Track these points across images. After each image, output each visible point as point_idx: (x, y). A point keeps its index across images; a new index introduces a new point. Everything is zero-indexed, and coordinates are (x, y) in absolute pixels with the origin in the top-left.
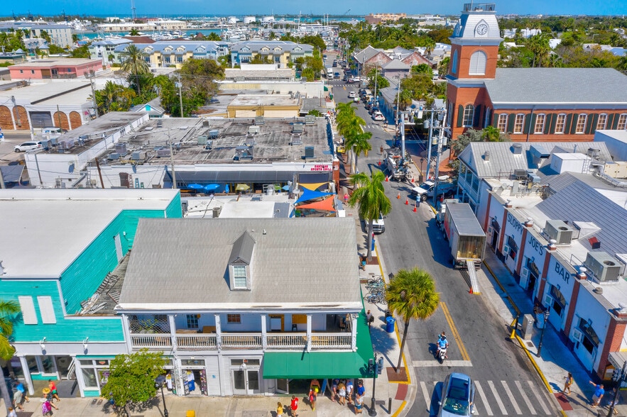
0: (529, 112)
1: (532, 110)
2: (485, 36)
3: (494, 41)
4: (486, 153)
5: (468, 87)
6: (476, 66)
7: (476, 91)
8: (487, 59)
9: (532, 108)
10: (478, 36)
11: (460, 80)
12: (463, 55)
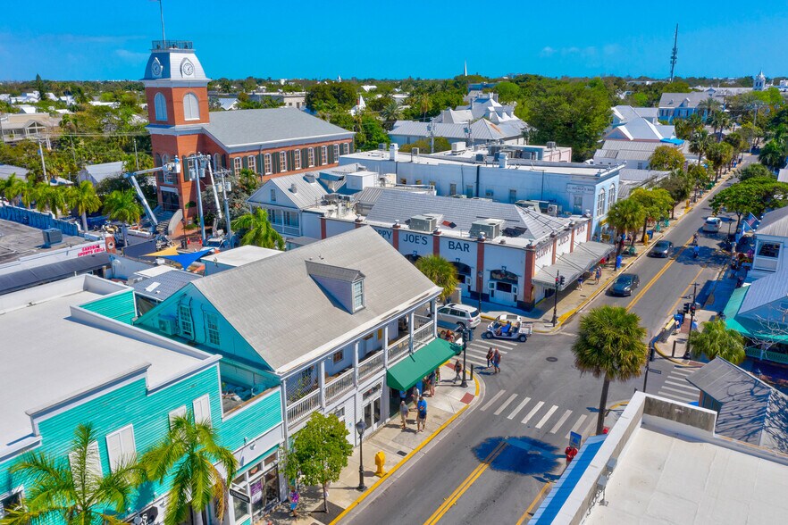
0: (258, 153)
1: (259, 150)
2: (192, 77)
3: (201, 82)
4: (292, 185)
5: (187, 134)
6: (190, 110)
7: (195, 139)
8: (199, 102)
9: (259, 148)
10: (185, 77)
11: (178, 127)
12: (175, 98)
